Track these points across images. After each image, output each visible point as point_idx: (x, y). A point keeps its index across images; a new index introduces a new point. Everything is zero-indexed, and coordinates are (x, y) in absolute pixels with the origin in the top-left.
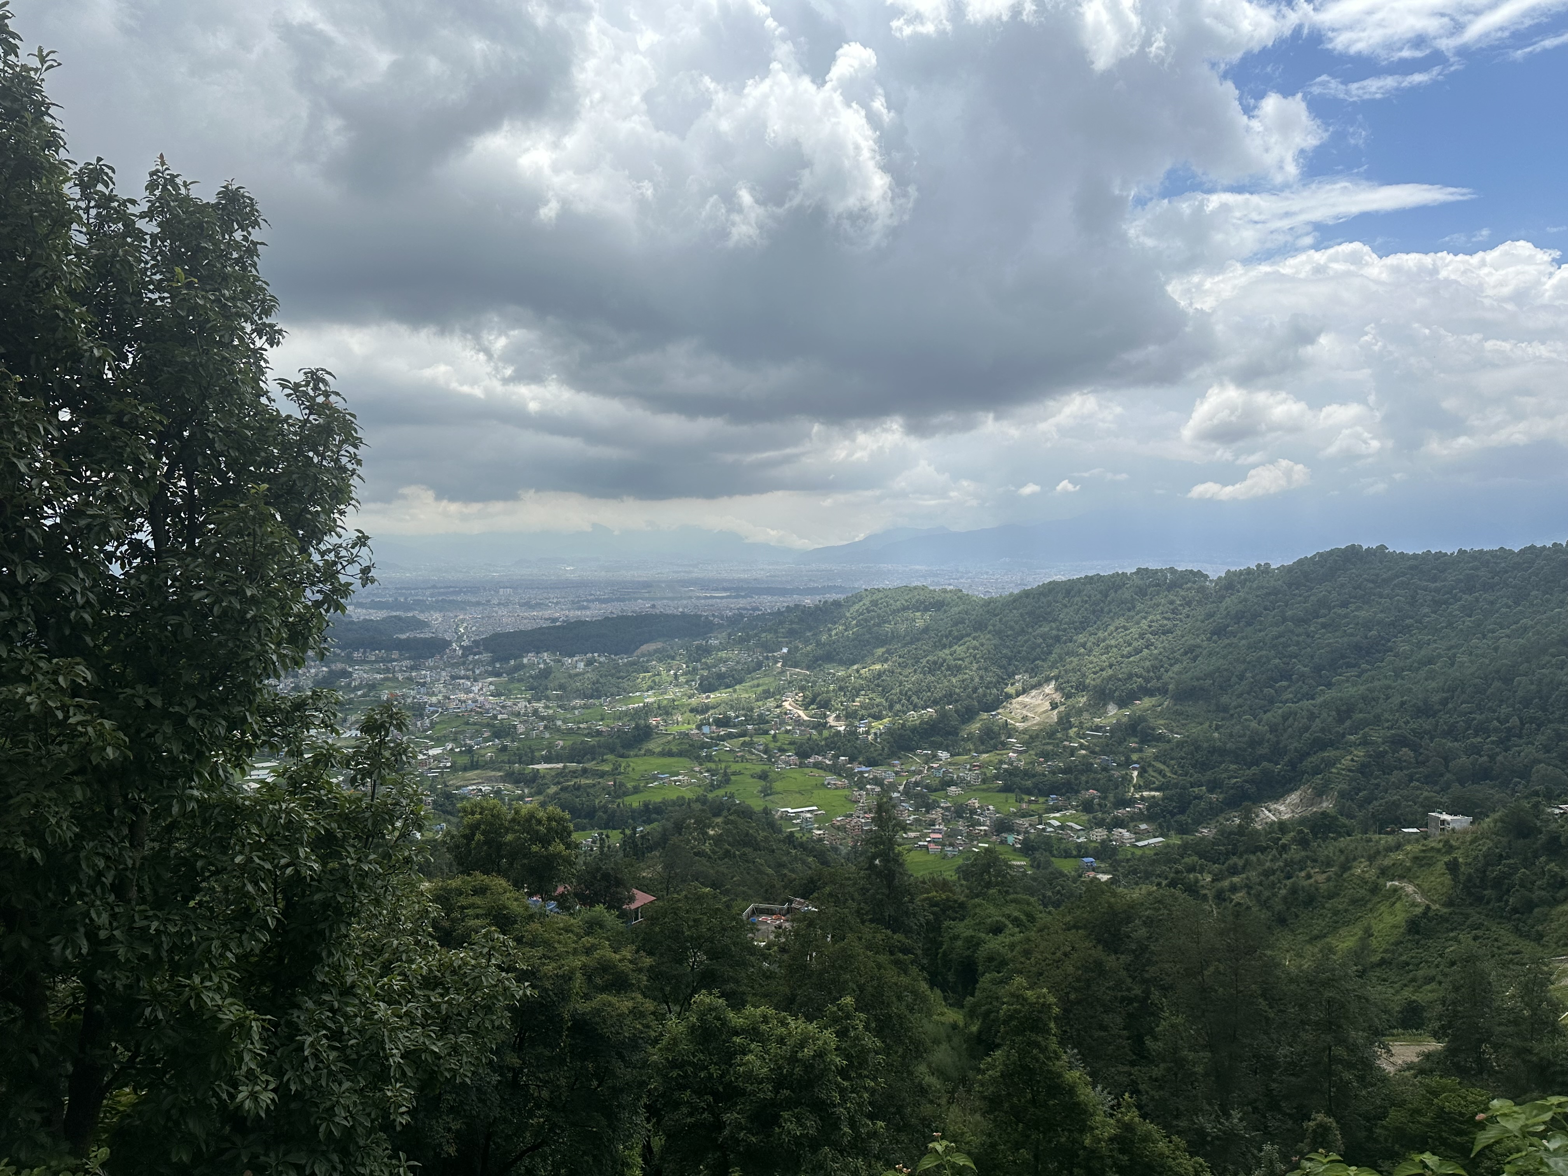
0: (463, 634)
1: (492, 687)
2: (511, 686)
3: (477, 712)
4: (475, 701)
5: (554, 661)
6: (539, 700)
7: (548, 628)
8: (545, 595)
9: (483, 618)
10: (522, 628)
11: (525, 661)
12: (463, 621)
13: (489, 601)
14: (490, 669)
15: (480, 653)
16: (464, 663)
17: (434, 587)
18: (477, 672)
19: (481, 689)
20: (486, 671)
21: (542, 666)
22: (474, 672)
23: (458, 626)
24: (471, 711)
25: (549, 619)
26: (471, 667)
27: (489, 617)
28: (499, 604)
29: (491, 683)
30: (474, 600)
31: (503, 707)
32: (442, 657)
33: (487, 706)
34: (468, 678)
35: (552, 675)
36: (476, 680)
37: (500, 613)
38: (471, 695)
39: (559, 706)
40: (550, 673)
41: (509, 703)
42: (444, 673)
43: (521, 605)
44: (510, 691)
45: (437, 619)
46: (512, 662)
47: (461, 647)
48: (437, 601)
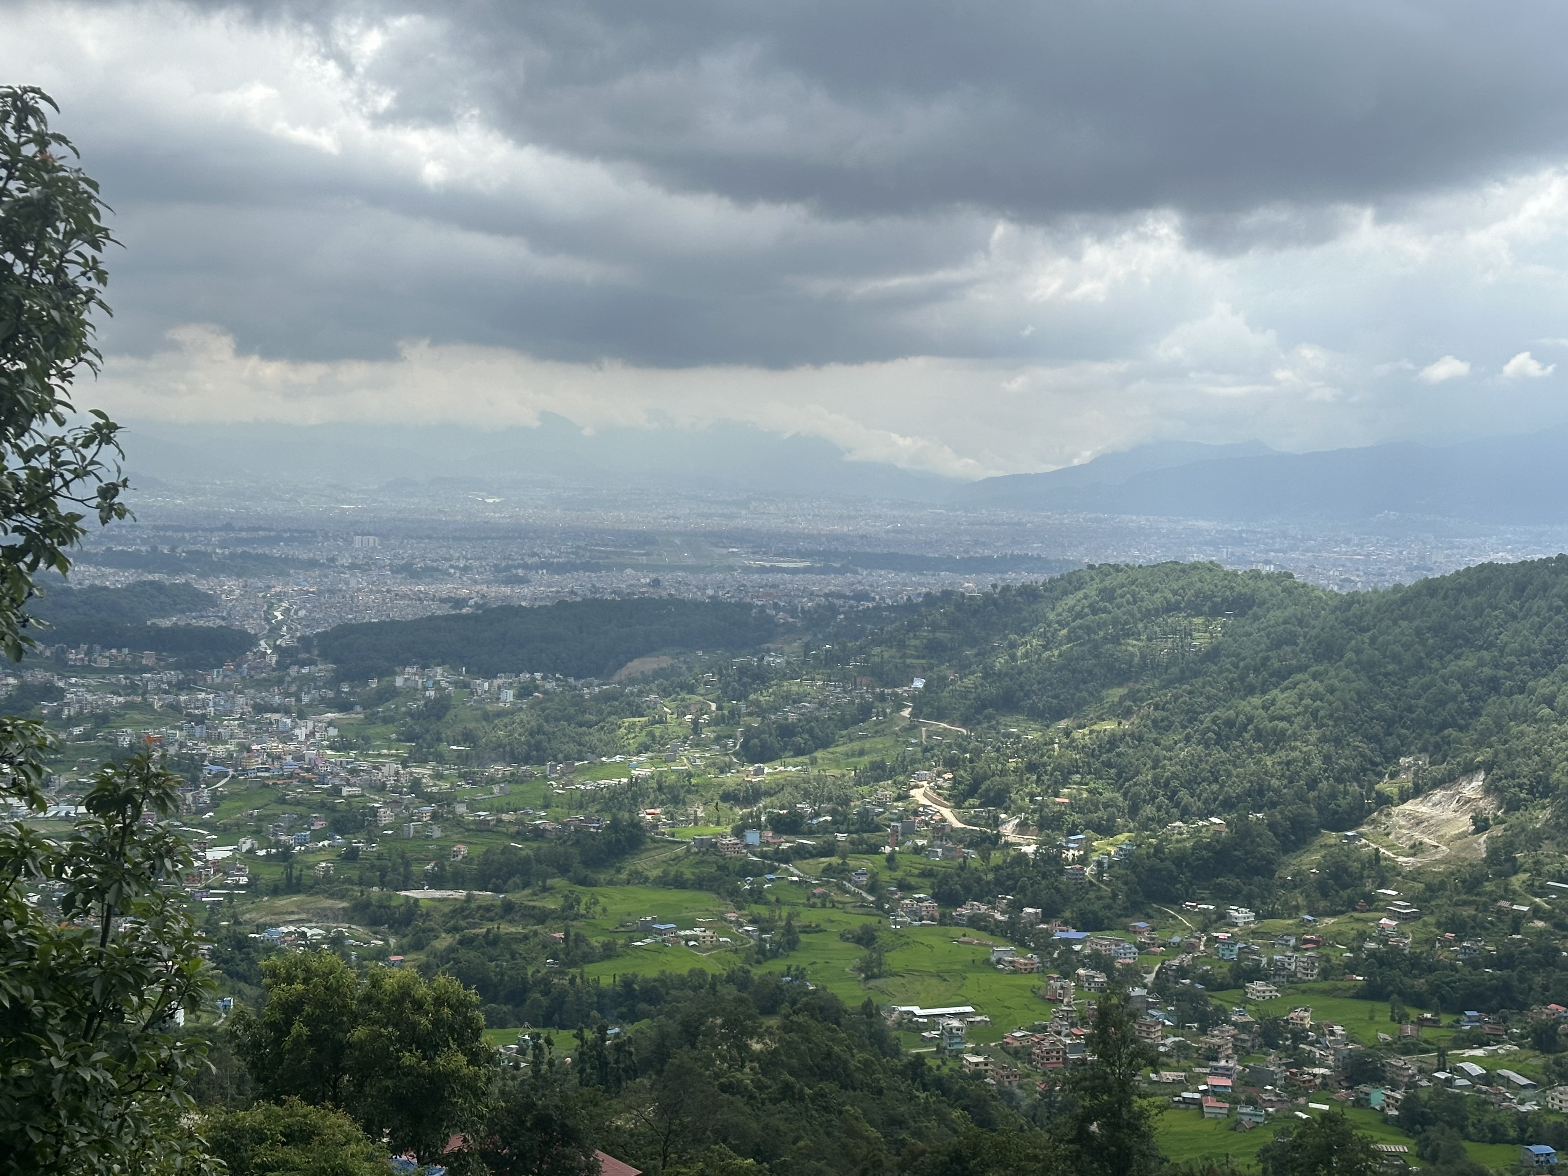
0: (280, 624)
1: (333, 732)
2: (371, 731)
3: (303, 780)
4: (299, 758)
5: (456, 684)
6: (423, 761)
7: (446, 618)
8: (442, 552)
9: (320, 593)
10: (395, 615)
11: (399, 682)
12: (280, 597)
13: (333, 560)
14: (331, 694)
15: (311, 663)
16: (280, 682)
17: (228, 527)
18: (306, 699)
19: (312, 734)
20: (323, 700)
21: (431, 693)
22: (299, 700)
23: (271, 606)
24: (291, 776)
25: (449, 600)
26: (293, 689)
27: (332, 592)
28: (352, 567)
29: (330, 724)
30: (304, 556)
31: (354, 772)
32: (238, 666)
33: (323, 768)
34: (287, 712)
35: (452, 712)
36: (302, 716)
37: (353, 583)
38: (292, 746)
39: (463, 776)
40: (447, 708)
41: (364, 765)
42: (241, 700)
43: (396, 570)
44: (367, 740)
45: (231, 592)
46: (374, 684)
47: (276, 649)
48: (233, 556)
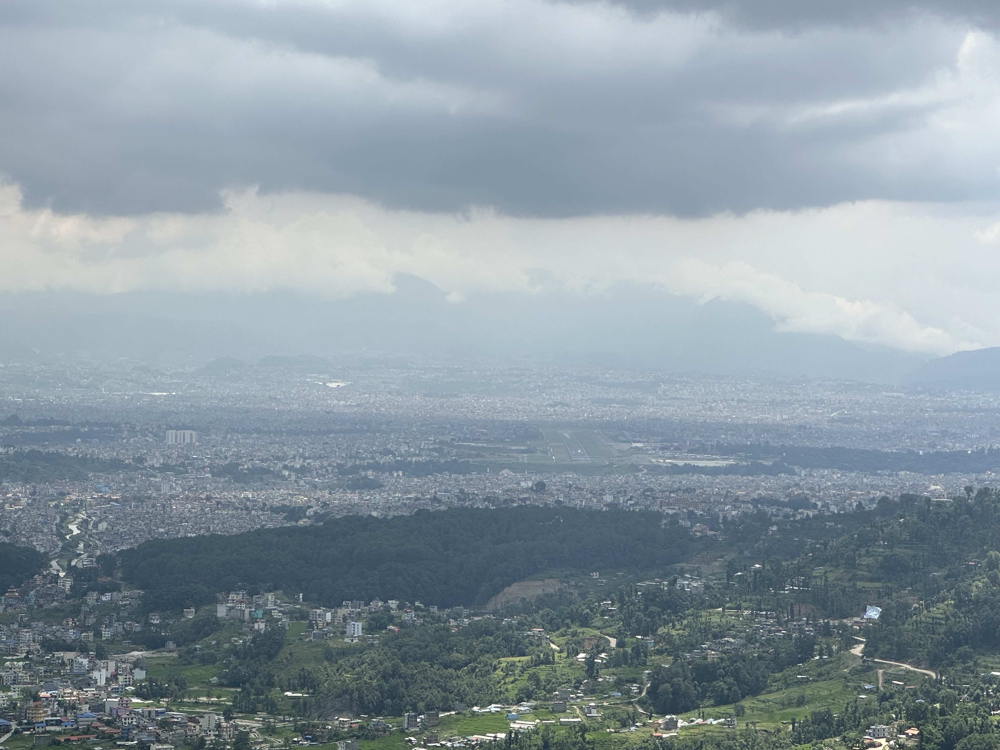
0: (76, 539)
1: (139, 674)
2: (187, 673)
3: (103, 736)
4: (98, 707)
5: (290, 614)
6: (251, 712)
7: (280, 532)
8: (274, 449)
9: (124, 501)
10: (217, 528)
11: (221, 611)
12: (77, 506)
13: (141, 460)
14: (137, 627)
15: (114, 588)
16: (75, 612)
17: (14, 420)
18: (106, 634)
19: (114, 677)
20: (127, 634)
21: (261, 626)
22: (98, 634)
23: (65, 518)
24: (87, 731)
25: (282, 509)
26: (91, 620)
27: (139, 499)
28: (165, 468)
29: (136, 664)
30: (105, 455)
31: (166, 725)
32: (25, 593)
33: (127, 720)
34: (83, 650)
35: (285, 651)
36: (101, 655)
37: (165, 489)
38: (90, 692)
39: (300, 730)
40: (280, 645)
41: (177, 715)
42: (27, 635)
43: (218, 472)
44: (181, 684)
45: (16, 500)
46: (190, 614)
47: (71, 570)
48: (18, 456)
